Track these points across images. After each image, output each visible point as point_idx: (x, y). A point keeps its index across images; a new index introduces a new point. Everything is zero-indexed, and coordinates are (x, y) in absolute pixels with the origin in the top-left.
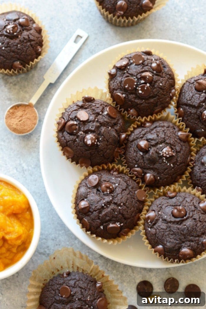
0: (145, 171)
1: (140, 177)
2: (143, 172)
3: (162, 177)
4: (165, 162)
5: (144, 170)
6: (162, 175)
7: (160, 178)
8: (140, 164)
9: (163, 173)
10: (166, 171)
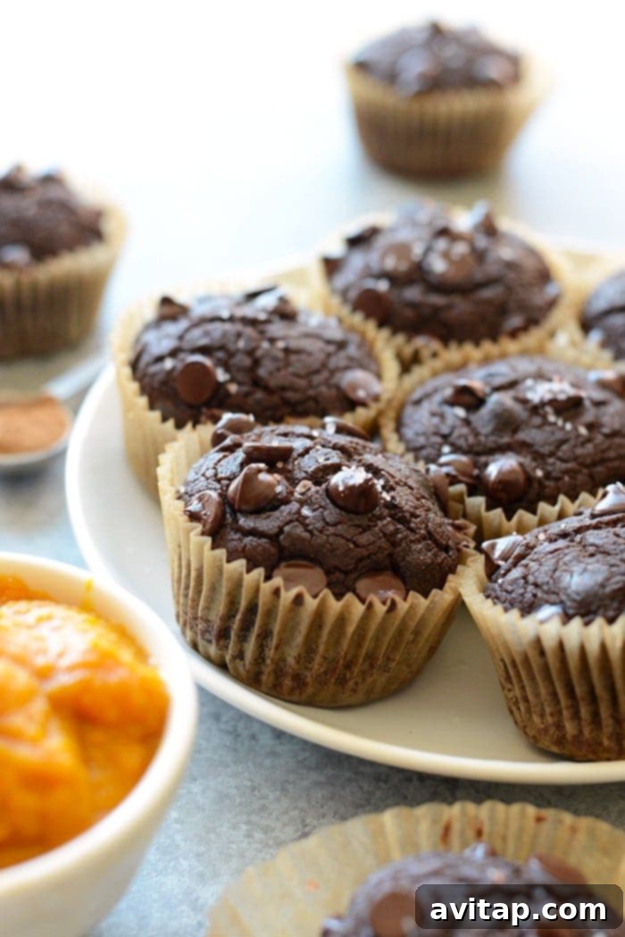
0: (483, 459)
1: (464, 479)
2: (475, 465)
3: (550, 468)
4: (555, 424)
5: (477, 458)
6: (551, 460)
7: (547, 475)
8: (461, 442)
9: (552, 454)
10: (565, 447)
